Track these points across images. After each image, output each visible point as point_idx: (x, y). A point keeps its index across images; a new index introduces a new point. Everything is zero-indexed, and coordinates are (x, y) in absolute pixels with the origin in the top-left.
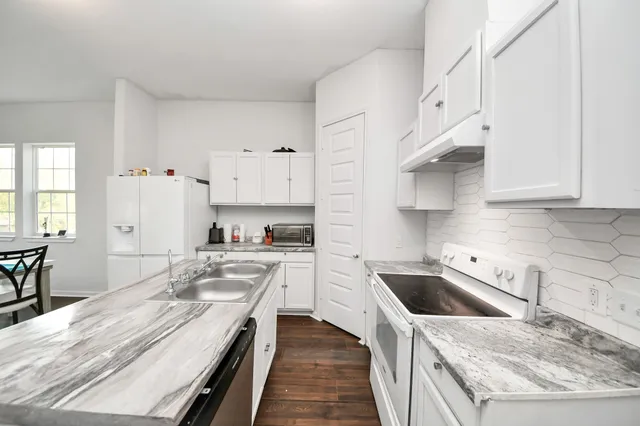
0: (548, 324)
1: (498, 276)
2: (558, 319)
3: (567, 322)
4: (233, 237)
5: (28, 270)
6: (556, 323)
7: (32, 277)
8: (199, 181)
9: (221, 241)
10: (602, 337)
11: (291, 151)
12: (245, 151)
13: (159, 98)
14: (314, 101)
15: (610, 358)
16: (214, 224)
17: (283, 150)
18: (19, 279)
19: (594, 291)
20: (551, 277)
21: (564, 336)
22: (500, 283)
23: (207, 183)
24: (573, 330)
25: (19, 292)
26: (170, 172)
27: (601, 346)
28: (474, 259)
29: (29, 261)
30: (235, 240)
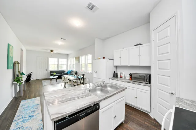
4: (121, 76)
5: (82, 78)
7: (82, 80)
8: (110, 59)
9: (117, 77)
11: (141, 44)
12: (123, 48)
13: (104, 40)
14: (150, 22)
16: (115, 72)
17: (138, 45)
18: (80, 80)
23: (113, 60)
25: (80, 82)
26: (104, 58)
29: (82, 77)
30: (121, 77)
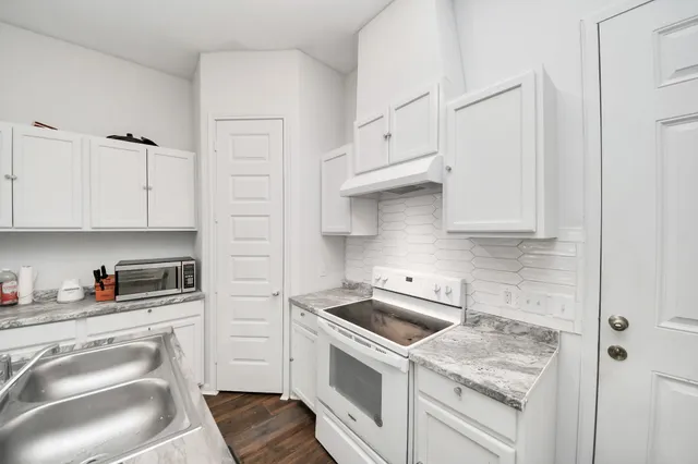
0: (476, 323)
1: (436, 292)
2: (484, 317)
3: (491, 318)
4: (2, 297)
6: (483, 321)
10: (517, 324)
11: (147, 142)
15: (524, 337)
17: (130, 138)
19: (508, 294)
20: (474, 286)
21: (490, 329)
22: (439, 297)
24: (496, 323)
27: (517, 331)
28: (409, 279)
30: (7, 303)
